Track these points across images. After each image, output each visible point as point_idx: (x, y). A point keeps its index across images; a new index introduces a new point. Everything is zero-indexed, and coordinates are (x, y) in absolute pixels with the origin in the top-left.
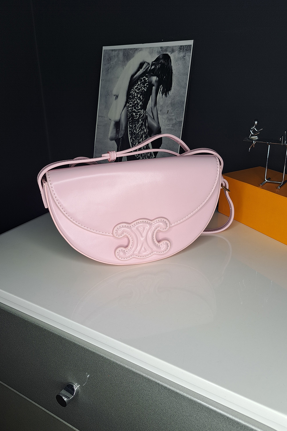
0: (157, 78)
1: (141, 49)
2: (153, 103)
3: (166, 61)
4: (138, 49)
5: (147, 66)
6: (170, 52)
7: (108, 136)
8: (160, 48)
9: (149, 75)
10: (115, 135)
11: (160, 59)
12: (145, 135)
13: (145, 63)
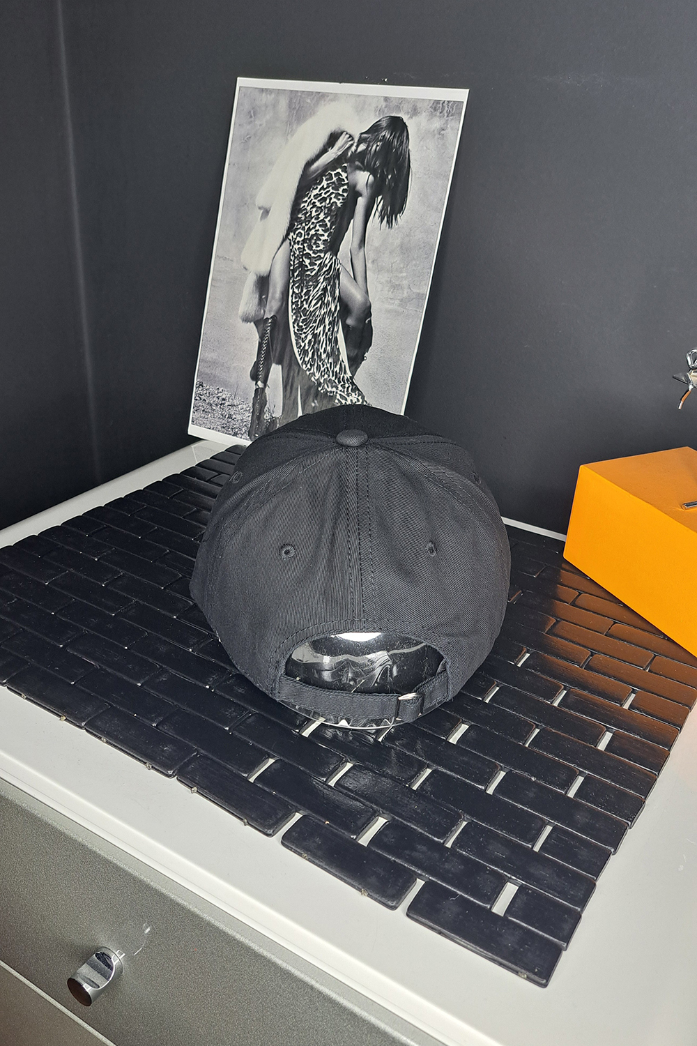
0: (371, 176)
2: (356, 241)
3: (397, 135)
4: (328, 96)
5: (347, 142)
6: (408, 112)
7: (238, 309)
8: (382, 99)
9: (350, 166)
10: (255, 309)
11: (382, 128)
12: (331, 319)
13: (342, 133)
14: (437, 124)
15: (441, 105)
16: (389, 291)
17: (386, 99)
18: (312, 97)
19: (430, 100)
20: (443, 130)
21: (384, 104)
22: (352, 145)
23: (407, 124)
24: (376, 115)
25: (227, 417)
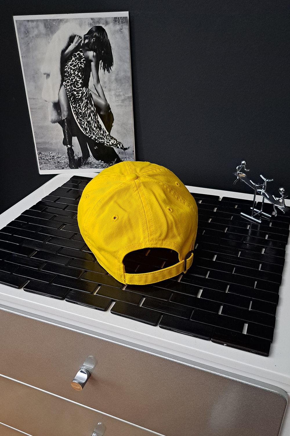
0: (94, 53)
1: (67, 21)
2: (95, 80)
3: (102, 34)
4: (63, 20)
5: (78, 40)
6: (104, 24)
7: (48, 119)
8: (90, 19)
9: (84, 50)
10: (56, 117)
11: (94, 32)
12: (93, 114)
13: (75, 36)
14: (118, 27)
15: (118, 19)
16: (115, 98)
17: (92, 19)
18: (55, 21)
19: (112, 17)
20: (121, 29)
21: (92, 21)
22: (81, 41)
23: (104, 28)
24: (89, 27)
25: (57, 163)
